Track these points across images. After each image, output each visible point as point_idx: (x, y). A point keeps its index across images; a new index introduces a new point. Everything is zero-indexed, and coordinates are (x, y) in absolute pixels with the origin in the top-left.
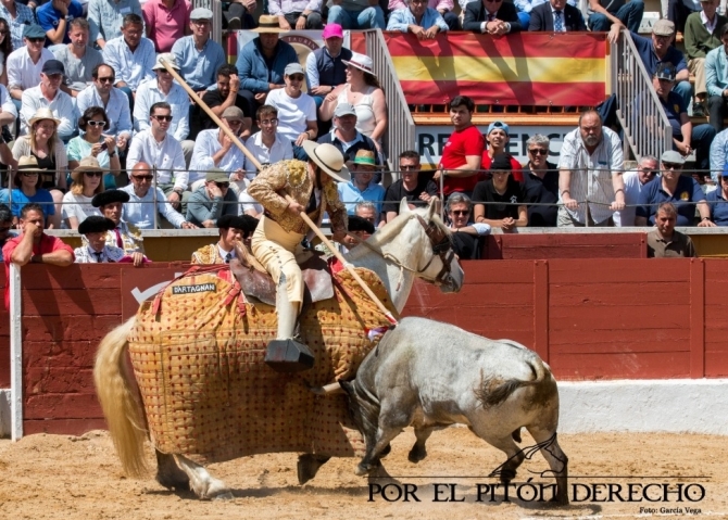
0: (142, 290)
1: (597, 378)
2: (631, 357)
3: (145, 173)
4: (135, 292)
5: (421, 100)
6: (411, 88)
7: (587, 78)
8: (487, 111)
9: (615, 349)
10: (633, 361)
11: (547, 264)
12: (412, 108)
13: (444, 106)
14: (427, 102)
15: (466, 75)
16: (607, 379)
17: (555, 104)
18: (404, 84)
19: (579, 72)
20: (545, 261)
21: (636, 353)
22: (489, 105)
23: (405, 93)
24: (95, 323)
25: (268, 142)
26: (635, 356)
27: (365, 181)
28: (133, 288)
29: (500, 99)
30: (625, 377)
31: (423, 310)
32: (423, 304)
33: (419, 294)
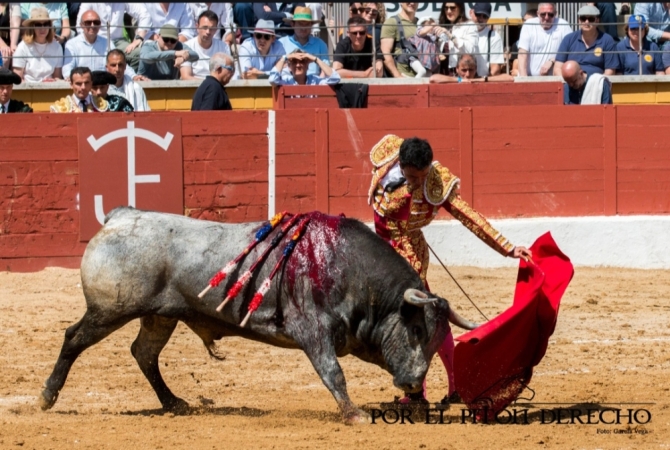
0: (97, 137)
1: (518, 215)
2: (549, 196)
4: (91, 140)
9: (534, 189)
10: (552, 200)
11: (471, 110)
16: (528, 216)
20: (470, 109)
21: (553, 192)
24: (54, 168)
26: (553, 195)
27: (303, 35)
28: (88, 136)
30: (544, 215)
31: (357, 154)
32: (357, 149)
33: (353, 140)
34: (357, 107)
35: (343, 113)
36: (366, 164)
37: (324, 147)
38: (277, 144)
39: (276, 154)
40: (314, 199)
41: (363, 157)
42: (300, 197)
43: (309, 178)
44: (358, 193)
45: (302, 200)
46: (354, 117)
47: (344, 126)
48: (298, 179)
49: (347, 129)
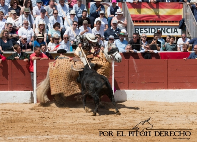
5: (135, 19)
6: (133, 16)
7: (177, 14)
8: (152, 22)
9: (184, 81)
12: (133, 21)
13: (141, 21)
14: (137, 20)
15: (147, 13)
16: (182, 89)
17: (169, 20)
18: (132, 15)
19: (175, 12)
20: (167, 60)
22: (152, 21)
23: (132, 18)
25: (98, 29)
26: (189, 83)
29: (155, 19)
31: (136, 72)
32: (136, 70)
33: (135, 68)
35: (133, 61)
36: (138, 74)
37: (127, 70)
38: (115, 69)
39: (115, 71)
40: (124, 84)
41: (138, 72)
42: (121, 83)
43: (123, 78)
44: (137, 82)
45: (121, 84)
46: (136, 62)
47: (133, 64)
48: (120, 78)
49: (134, 65)
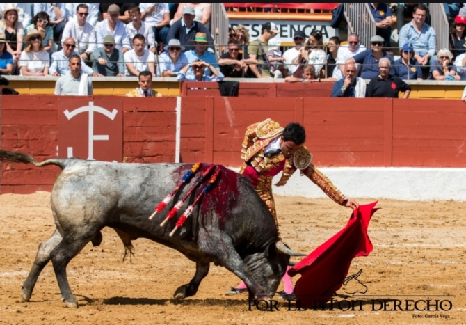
0: (70, 111)
1: (330, 165)
2: (350, 154)
3: (72, 44)
4: (66, 113)
9: (341, 149)
10: (351, 157)
11: (303, 100)
12: (226, 9)
13: (245, 8)
16: (337, 166)
20: (302, 98)
21: (352, 151)
24: (43, 130)
26: (352, 153)
27: (201, 50)
28: (65, 110)
29: (277, 4)
30: (346, 166)
31: (231, 125)
32: (231, 121)
33: (229, 116)
34: (232, 96)
35: (224, 100)
36: (236, 131)
37: (211, 120)
38: (182, 118)
39: (182, 124)
40: (203, 153)
41: (235, 127)
42: (195, 151)
43: (201, 139)
44: (232, 150)
45: (196, 153)
46: (231, 103)
47: (224, 107)
48: (194, 139)
49: (225, 110)
